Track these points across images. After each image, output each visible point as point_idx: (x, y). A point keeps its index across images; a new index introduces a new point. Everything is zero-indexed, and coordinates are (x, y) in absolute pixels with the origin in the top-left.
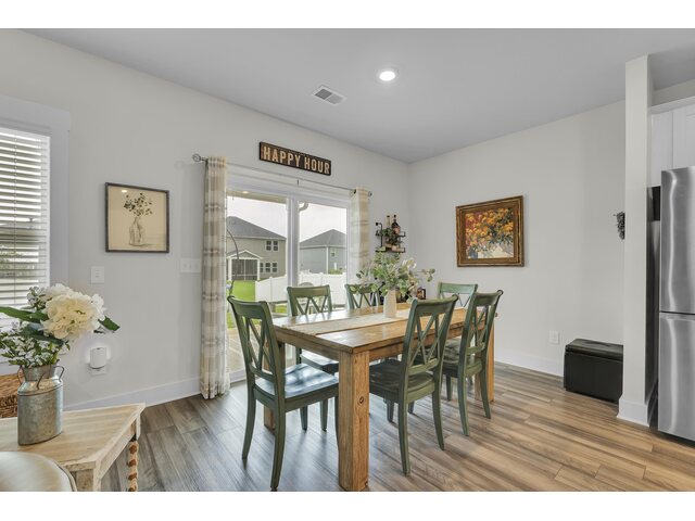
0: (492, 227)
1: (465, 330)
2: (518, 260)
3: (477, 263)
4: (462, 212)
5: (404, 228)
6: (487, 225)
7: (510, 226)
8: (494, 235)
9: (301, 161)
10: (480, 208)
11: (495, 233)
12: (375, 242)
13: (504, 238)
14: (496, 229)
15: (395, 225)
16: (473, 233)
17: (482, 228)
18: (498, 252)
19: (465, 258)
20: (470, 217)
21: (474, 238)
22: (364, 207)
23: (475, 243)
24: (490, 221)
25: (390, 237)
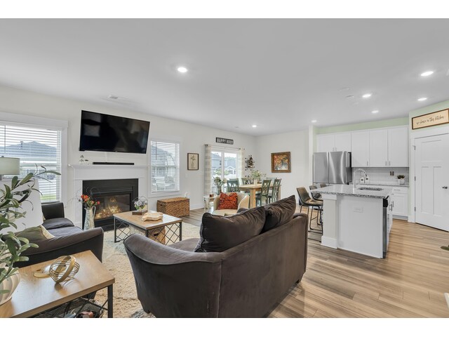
1: (273, 188)
2: (289, 171)
3: (278, 171)
4: (273, 155)
5: (254, 160)
7: (287, 160)
8: (283, 163)
9: (226, 141)
10: (278, 154)
12: (246, 165)
13: (285, 164)
14: (283, 161)
15: (251, 158)
17: (279, 160)
18: (284, 168)
19: (274, 170)
20: (275, 157)
21: (277, 163)
22: (243, 154)
23: (277, 165)
24: (281, 158)
25: (250, 163)
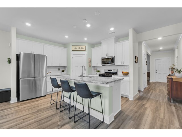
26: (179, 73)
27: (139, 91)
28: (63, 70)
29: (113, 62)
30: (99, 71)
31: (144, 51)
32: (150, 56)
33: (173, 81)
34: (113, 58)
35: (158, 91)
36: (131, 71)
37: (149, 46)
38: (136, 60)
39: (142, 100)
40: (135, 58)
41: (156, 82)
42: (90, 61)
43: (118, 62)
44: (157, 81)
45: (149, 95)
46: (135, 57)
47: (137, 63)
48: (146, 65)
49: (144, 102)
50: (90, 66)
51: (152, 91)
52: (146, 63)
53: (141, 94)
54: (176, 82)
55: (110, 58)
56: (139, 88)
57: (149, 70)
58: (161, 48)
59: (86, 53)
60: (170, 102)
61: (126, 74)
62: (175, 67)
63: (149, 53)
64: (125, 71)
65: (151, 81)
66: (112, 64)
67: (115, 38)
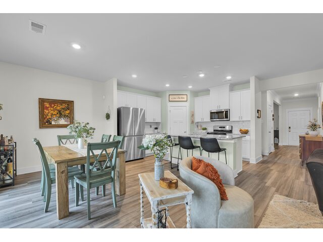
0: (59, 111)
3: (52, 126)
4: (42, 101)
6: (57, 110)
8: (61, 115)
10: (53, 102)
11: (61, 114)
14: (62, 112)
16: (49, 113)
17: (54, 110)
19: (43, 124)
20: (47, 104)
21: (49, 115)
23: (50, 117)
24: (58, 108)
26: (314, 130)
27: (263, 156)
28: (156, 127)
29: (226, 117)
30: (205, 129)
31: (269, 101)
32: (279, 107)
33: (306, 139)
34: (227, 111)
35: (288, 156)
36: (252, 129)
37: (277, 92)
38: (258, 115)
39: (267, 163)
40: (258, 112)
41: (288, 146)
42: (193, 116)
43: (233, 117)
44: (290, 144)
45: (276, 159)
46: (258, 110)
47: (260, 117)
48: (273, 120)
49: (270, 165)
50: (193, 122)
51: (280, 156)
52: (272, 117)
53: (265, 158)
54: (310, 141)
55: (223, 112)
56: (262, 153)
57: (278, 128)
58: (296, 95)
59: (187, 104)
60: (302, 165)
61: (246, 132)
62: (317, 124)
63: (278, 101)
64: (243, 129)
65: (280, 144)
66: (226, 119)
67: (230, 86)
